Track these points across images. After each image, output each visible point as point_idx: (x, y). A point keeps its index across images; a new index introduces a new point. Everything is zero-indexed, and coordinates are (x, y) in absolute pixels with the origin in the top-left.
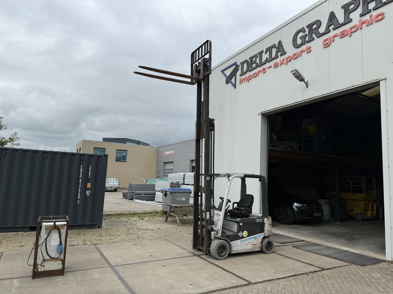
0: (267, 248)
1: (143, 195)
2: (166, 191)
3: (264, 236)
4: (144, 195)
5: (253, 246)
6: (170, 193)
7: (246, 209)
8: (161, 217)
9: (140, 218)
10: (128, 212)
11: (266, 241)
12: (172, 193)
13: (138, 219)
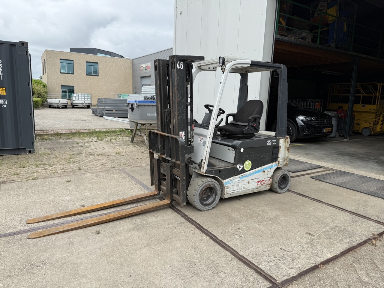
0: (280, 184)
1: (114, 111)
2: (132, 104)
3: (277, 167)
4: (116, 111)
5: (260, 183)
6: (137, 106)
7: (251, 124)
8: (127, 137)
9: (99, 138)
10: (86, 131)
11: (279, 174)
12: (140, 107)
13: (95, 139)
